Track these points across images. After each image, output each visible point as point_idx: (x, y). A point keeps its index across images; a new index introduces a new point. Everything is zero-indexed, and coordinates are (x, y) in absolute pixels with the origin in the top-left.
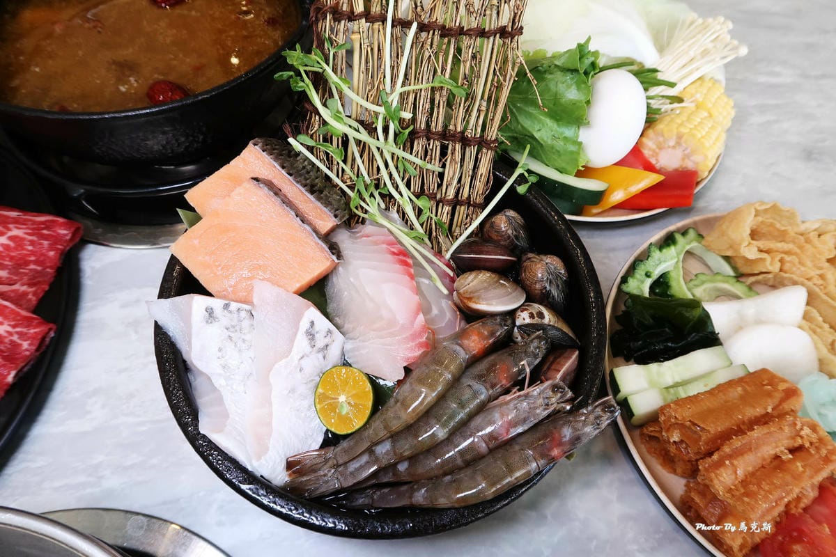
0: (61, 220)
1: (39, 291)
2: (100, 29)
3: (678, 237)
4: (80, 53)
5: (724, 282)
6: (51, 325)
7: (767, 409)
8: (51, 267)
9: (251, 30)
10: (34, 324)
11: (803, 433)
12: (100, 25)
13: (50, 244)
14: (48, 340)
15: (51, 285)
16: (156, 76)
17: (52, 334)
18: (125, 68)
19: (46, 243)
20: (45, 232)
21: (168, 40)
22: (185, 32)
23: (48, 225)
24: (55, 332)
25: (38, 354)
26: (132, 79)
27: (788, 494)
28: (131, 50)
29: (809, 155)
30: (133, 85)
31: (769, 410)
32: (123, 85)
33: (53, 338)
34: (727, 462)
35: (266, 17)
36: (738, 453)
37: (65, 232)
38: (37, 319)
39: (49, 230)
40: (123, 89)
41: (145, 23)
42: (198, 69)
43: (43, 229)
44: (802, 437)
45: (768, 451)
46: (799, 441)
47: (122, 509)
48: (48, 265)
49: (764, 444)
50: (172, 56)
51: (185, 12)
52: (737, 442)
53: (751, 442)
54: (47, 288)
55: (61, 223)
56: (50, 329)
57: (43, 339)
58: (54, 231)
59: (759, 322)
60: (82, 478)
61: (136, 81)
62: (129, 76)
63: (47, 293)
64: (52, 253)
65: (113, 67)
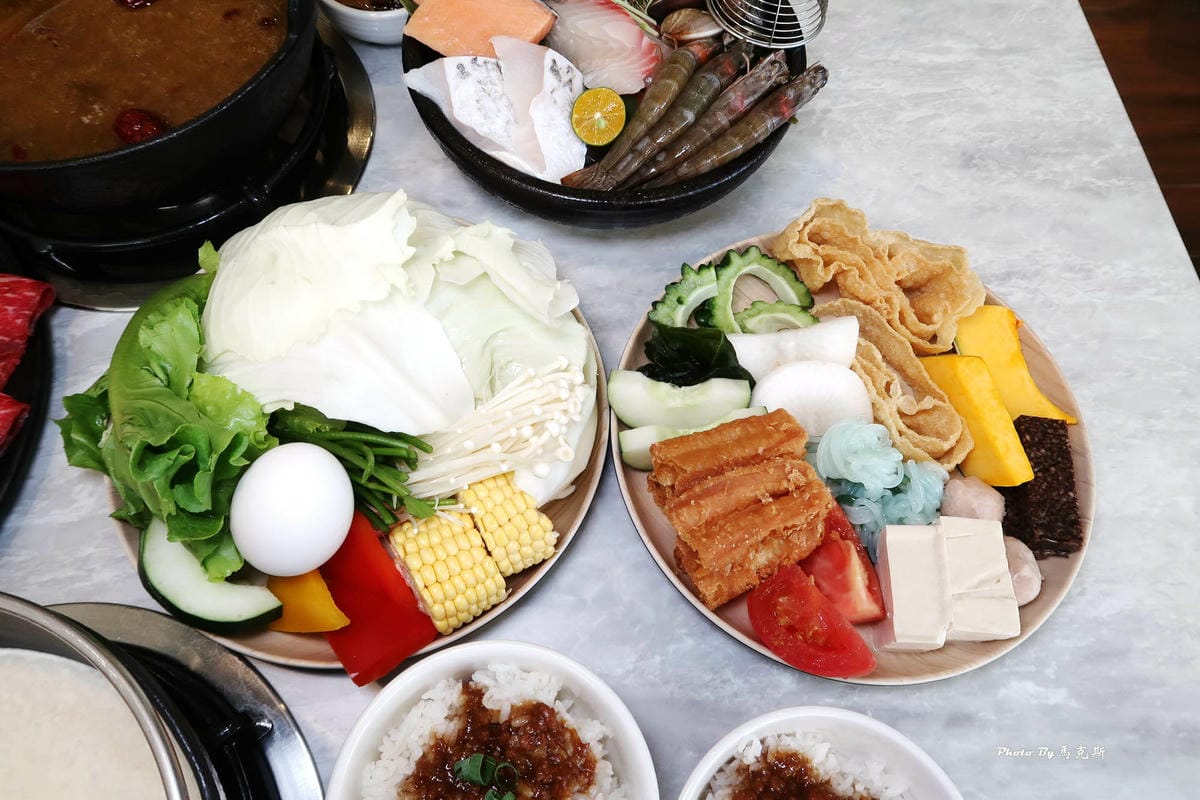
0: (27, 280)
1: (9, 366)
2: (55, 42)
3: (735, 258)
4: (33, 74)
5: (784, 312)
6: (24, 406)
7: (757, 450)
8: (20, 338)
9: (241, 35)
10: (4, 403)
11: (791, 476)
12: (55, 36)
13: (14, 310)
14: (21, 421)
15: (23, 358)
16: (125, 101)
17: (27, 416)
18: (89, 92)
19: (10, 309)
20: (9, 295)
21: (139, 53)
22: (159, 41)
23: (12, 288)
24: (29, 413)
25: (11, 437)
26: (96, 107)
27: (752, 535)
28: (94, 69)
29: (969, 160)
30: (97, 114)
31: (760, 450)
32: (86, 115)
33: (27, 419)
34: (692, 502)
35: (260, 17)
36: (708, 493)
37: (33, 294)
38: (7, 398)
39: (13, 293)
40: (86, 120)
41: (110, 30)
42: (176, 91)
43: (7, 292)
44: (789, 480)
45: (746, 493)
46: (785, 484)
47: (115, 602)
48: (17, 335)
49: (740, 485)
50: (144, 75)
51: (160, 14)
52: (710, 483)
53: (725, 482)
54: (18, 362)
55: (28, 284)
56: (23, 411)
57: (16, 421)
58: (20, 294)
59: (802, 358)
60: (70, 572)
61: (101, 109)
62: (94, 103)
63: (18, 367)
64: (19, 321)
65: (74, 92)
